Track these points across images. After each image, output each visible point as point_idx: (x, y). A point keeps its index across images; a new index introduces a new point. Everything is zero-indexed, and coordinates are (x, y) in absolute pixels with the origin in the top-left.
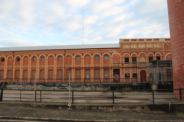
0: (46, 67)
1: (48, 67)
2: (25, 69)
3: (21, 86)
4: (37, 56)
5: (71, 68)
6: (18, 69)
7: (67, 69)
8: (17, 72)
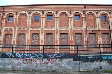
0: (57, 28)
1: (59, 29)
2: (21, 32)
3: (21, 61)
4: (40, 13)
5: (96, 31)
6: (10, 32)
7: (90, 32)
8: (8, 37)
